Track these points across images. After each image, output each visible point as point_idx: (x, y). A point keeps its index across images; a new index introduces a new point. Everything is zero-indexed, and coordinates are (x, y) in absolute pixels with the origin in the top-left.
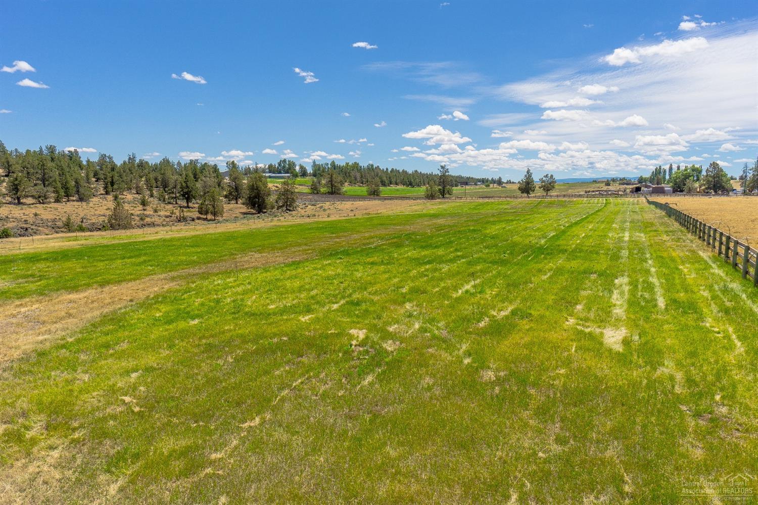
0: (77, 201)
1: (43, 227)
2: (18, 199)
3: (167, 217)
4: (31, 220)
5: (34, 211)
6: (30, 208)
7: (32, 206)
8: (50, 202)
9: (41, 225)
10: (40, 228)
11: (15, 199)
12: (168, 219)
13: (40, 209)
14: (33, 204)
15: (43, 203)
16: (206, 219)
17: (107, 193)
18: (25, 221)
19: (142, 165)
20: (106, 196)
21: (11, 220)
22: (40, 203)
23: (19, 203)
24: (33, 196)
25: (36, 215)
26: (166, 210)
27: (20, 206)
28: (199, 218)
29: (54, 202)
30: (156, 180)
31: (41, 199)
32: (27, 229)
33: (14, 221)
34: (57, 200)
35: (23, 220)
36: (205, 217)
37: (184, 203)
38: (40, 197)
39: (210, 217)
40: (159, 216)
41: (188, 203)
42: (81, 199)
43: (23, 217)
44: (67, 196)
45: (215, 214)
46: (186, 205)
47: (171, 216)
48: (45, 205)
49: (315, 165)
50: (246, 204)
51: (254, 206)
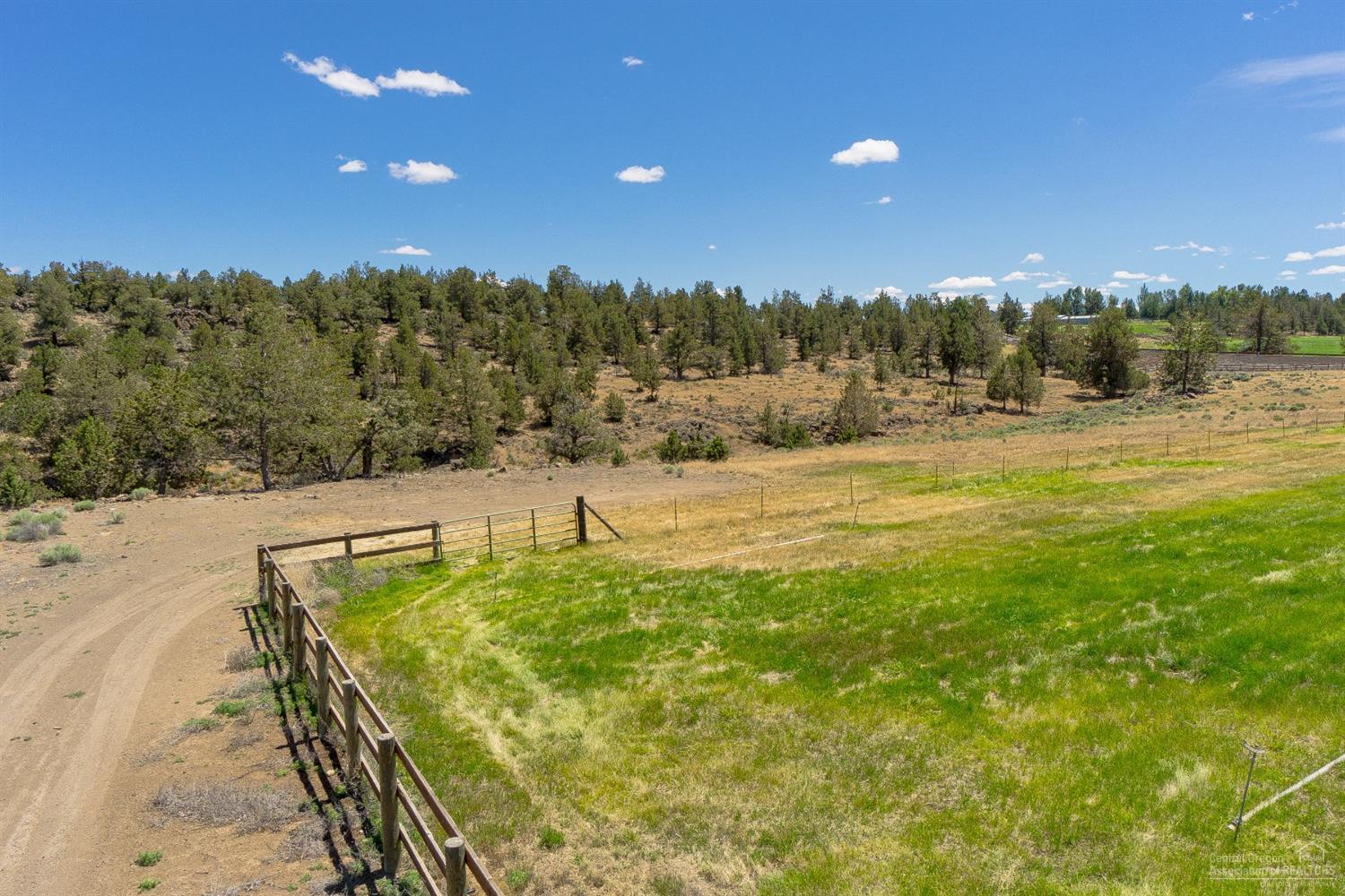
0: (763, 373)
1: (723, 421)
2: (680, 370)
3: (929, 404)
4: (703, 409)
5: (705, 392)
6: (698, 386)
7: (700, 383)
8: (723, 376)
9: (719, 417)
10: (719, 424)
11: (674, 372)
12: (931, 410)
13: (710, 388)
14: (700, 379)
15: (714, 378)
16: (1002, 411)
17: (803, 358)
18: (696, 410)
19: (848, 305)
20: (803, 363)
21: (675, 407)
22: (710, 377)
23: (681, 378)
24: (699, 366)
25: (710, 399)
26: (922, 391)
27: (683, 382)
28: (989, 408)
29: (729, 375)
30: (880, 331)
31: (711, 370)
32: (700, 426)
33: (679, 411)
34: (734, 373)
35: (692, 408)
36: (1001, 405)
37: (943, 375)
38: (710, 367)
39: (1011, 404)
40: (913, 403)
41: (952, 372)
42: (767, 371)
43: (691, 403)
44: (749, 364)
45: (1021, 399)
46: (947, 379)
47: (936, 404)
48: (718, 381)
49: (1144, 294)
50: (1079, 378)
51: (1096, 382)
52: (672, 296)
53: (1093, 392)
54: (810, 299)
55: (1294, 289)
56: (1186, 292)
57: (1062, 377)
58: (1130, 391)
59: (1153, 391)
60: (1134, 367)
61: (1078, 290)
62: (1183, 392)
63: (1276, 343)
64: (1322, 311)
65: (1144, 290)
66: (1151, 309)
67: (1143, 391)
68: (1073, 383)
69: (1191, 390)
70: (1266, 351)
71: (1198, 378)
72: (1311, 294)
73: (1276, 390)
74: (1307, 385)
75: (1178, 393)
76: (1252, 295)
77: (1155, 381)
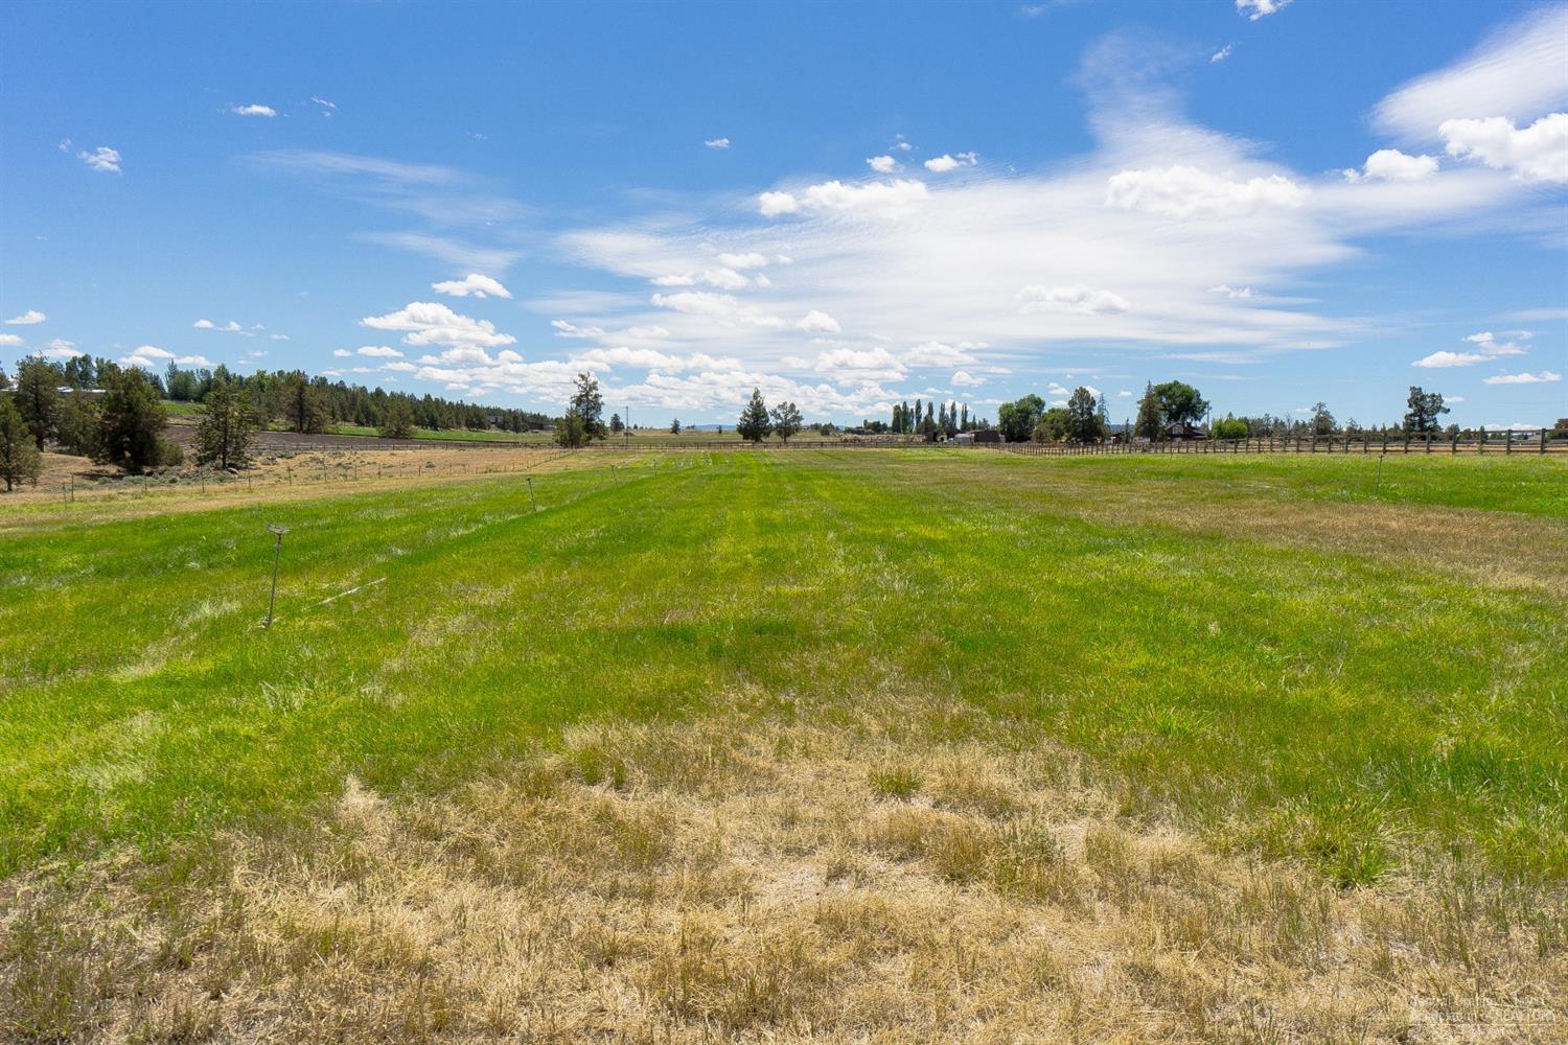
45: (7, 476)
49: (173, 372)
50: (92, 454)
51: (116, 457)
53: (113, 469)
55: (333, 380)
56: (222, 371)
57: (69, 453)
58: (161, 468)
59: (189, 467)
60: (164, 439)
61: (86, 360)
62: (224, 467)
63: (319, 424)
64: (358, 402)
65: (173, 367)
66: (183, 389)
67: (176, 468)
68: (85, 459)
69: (231, 465)
70: (309, 432)
71: (238, 452)
72: (348, 385)
73: (319, 465)
74: (349, 461)
75: (217, 468)
76: (297, 382)
77: (189, 458)
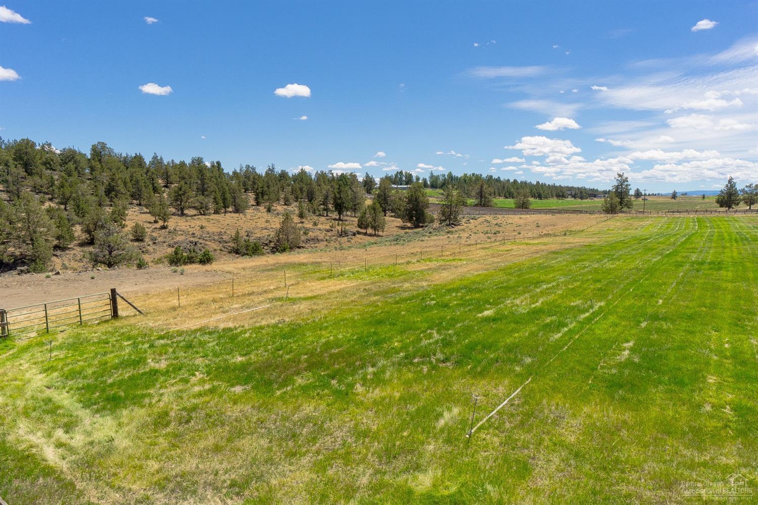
0: (234, 212)
1: (210, 241)
2: (182, 210)
3: (328, 231)
4: (198, 233)
5: (199, 223)
6: (194, 219)
7: (195, 218)
8: (210, 214)
9: (208, 238)
10: (207, 243)
11: (179, 211)
12: (329, 234)
13: (202, 220)
14: (195, 215)
15: (204, 215)
16: (365, 234)
17: (258, 204)
18: (193, 234)
19: (283, 175)
20: (258, 207)
21: (179, 233)
22: (201, 214)
23: (183, 214)
24: (195, 208)
25: (202, 227)
26: (324, 223)
27: (184, 217)
28: (359, 233)
29: (214, 213)
30: (301, 190)
31: (202, 210)
32: (196, 243)
33: (182, 235)
34: (216, 212)
35: (190, 233)
36: (364, 231)
37: (335, 215)
38: (201, 208)
39: (370, 231)
40: (320, 230)
41: (340, 214)
42: (237, 211)
43: (190, 229)
44: (225, 207)
45: (375, 228)
46: (337, 217)
47: (332, 230)
48: (207, 217)
49: (432, 176)
50: (402, 217)
51: (410, 220)
52: (176, 164)
53: (409, 225)
54: (261, 170)
55: (495, 176)
56: (450, 175)
57: (394, 217)
58: (426, 224)
59: (436, 224)
60: (428, 212)
61: (401, 172)
62: (449, 225)
63: (489, 202)
64: (506, 187)
65: (432, 174)
66: (435, 183)
67: (431, 224)
68: (399, 220)
69: (453, 224)
70: (484, 206)
71: (455, 218)
72: (502, 179)
73: (488, 224)
74: (501, 222)
75: (447, 225)
76: (478, 178)
77: (437, 219)
